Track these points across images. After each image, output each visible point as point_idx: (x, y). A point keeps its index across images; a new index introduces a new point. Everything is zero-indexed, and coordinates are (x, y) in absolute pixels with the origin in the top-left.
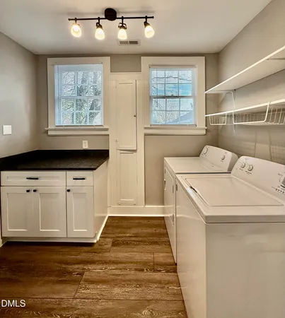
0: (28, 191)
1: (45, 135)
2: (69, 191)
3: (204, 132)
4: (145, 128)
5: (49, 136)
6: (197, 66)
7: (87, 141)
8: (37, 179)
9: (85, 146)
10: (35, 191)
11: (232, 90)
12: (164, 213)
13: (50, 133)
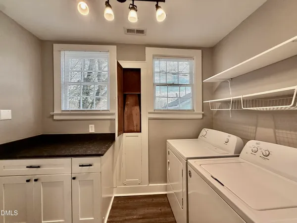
0: (28, 181)
1: (51, 119)
2: (74, 178)
3: (201, 116)
4: (149, 113)
5: (55, 120)
6: (195, 58)
7: (93, 126)
8: (39, 167)
9: (92, 130)
10: (36, 180)
11: (229, 79)
12: (166, 191)
13: (55, 117)
